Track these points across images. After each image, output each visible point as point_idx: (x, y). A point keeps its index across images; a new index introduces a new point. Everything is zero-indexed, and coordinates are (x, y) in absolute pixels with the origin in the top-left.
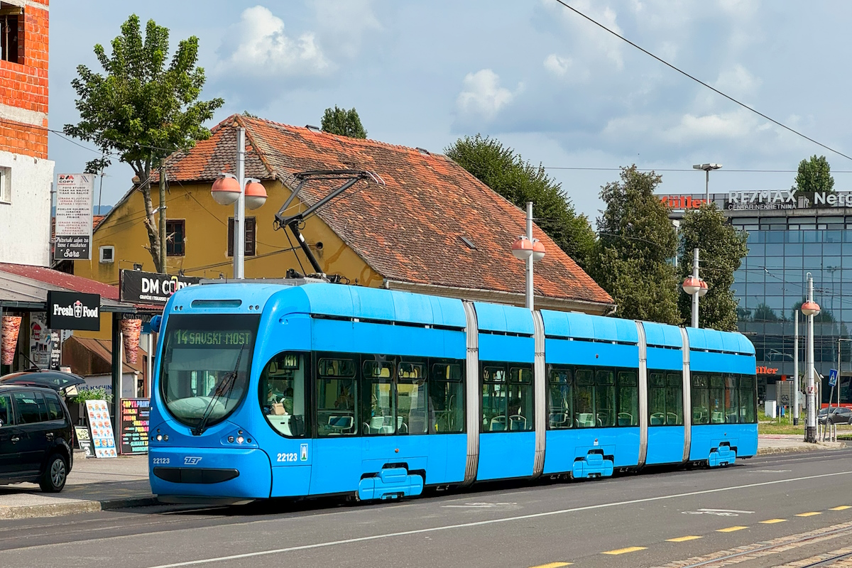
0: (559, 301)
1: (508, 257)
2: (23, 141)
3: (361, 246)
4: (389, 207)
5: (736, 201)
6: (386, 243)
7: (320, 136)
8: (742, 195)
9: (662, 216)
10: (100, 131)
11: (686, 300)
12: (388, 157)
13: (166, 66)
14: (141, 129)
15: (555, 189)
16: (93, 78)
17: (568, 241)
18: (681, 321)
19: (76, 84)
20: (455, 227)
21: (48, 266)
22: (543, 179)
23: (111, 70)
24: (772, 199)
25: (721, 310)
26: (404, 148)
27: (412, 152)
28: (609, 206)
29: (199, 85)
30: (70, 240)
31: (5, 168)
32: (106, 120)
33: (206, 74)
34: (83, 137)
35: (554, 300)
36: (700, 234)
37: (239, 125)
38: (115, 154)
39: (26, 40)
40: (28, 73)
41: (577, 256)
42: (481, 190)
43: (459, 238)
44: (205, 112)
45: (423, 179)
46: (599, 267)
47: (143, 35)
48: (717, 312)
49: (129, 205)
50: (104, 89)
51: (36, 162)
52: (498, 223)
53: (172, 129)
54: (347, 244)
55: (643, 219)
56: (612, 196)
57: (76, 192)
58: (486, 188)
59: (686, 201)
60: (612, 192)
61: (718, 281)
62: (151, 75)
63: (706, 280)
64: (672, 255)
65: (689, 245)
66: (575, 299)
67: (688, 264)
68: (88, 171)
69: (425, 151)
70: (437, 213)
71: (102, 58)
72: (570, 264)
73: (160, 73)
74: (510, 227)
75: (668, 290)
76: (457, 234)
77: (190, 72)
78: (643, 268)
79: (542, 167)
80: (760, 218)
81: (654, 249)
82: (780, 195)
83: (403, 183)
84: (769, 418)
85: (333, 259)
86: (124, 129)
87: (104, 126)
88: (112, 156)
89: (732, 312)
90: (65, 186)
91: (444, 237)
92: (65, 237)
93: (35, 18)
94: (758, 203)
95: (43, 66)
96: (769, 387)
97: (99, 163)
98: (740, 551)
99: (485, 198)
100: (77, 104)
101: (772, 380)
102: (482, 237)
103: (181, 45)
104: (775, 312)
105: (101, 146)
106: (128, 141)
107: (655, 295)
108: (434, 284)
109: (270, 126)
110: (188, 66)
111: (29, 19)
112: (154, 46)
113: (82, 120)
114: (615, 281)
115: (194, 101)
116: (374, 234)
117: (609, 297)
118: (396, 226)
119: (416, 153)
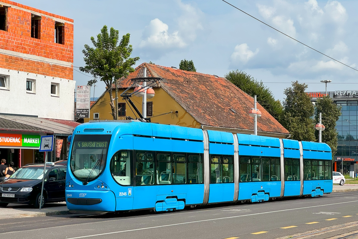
0: (268, 133)
1: (248, 116)
2: (64, 73)
3: (193, 112)
4: (203, 97)
5: (338, 94)
6: (202, 111)
7: (178, 71)
8: (340, 92)
9: (308, 100)
10: (93, 69)
12: (203, 79)
13: (118, 44)
14: (108, 68)
15: (267, 90)
16: (90, 49)
17: (272, 110)
19: (84, 52)
20: (228, 105)
21: (74, 120)
22: (262, 86)
23: (97, 46)
24: (352, 93)
25: (331, 136)
26: (209, 75)
27: (212, 77)
28: (287, 96)
29: (130, 52)
30: (82, 111)
31: (57, 83)
32: (95, 65)
33: (133, 48)
34: (87, 71)
35: (266, 133)
36: (323, 107)
37: (146, 67)
38: (99, 78)
39: (65, 36)
40: (66, 48)
41: (275, 115)
42: (238, 91)
43: (230, 109)
44: (132, 62)
45: (216, 87)
46: (284, 120)
47: (109, 32)
48: (330, 137)
49: (104, 97)
50: (94, 54)
51: (69, 81)
52: (245, 103)
53: (120, 68)
54: (187, 111)
55: (301, 101)
56: (289, 93)
57: (84, 92)
58: (240, 90)
59: (318, 94)
60: (289, 91)
61: (329, 125)
62: (112, 48)
63: (324, 125)
64: (312, 115)
65: (318, 111)
66: (274, 132)
67: (318, 118)
68: (88, 84)
69: (217, 76)
70: (222, 100)
71: (94, 42)
72: (273, 119)
73: (116, 47)
74: (249, 105)
75: (311, 129)
77: (127, 47)
78: (301, 120)
79: (262, 82)
80: (347, 101)
81: (305, 113)
82: (355, 92)
83: (209, 88)
84: (351, 178)
85: (182, 117)
86: (102, 69)
87: (95, 67)
89: (335, 137)
90: (80, 90)
91: (224, 109)
92: (79, 109)
93: (68, 27)
94: (346, 95)
95: (71, 45)
96: (351, 166)
97: (92, 81)
98: (333, 227)
99: (240, 94)
100: (84, 59)
101: (352, 163)
102: (239, 109)
103: (123, 37)
104: (354, 137)
105: (93, 75)
106: (103, 73)
107: (305, 131)
108: (220, 127)
109: (158, 67)
110: (126, 45)
111: (66, 28)
112: (113, 37)
113: (86, 65)
114: (290, 125)
115: (128, 58)
116: (197, 108)
117: (287, 131)
118: (206, 105)
119: (213, 77)
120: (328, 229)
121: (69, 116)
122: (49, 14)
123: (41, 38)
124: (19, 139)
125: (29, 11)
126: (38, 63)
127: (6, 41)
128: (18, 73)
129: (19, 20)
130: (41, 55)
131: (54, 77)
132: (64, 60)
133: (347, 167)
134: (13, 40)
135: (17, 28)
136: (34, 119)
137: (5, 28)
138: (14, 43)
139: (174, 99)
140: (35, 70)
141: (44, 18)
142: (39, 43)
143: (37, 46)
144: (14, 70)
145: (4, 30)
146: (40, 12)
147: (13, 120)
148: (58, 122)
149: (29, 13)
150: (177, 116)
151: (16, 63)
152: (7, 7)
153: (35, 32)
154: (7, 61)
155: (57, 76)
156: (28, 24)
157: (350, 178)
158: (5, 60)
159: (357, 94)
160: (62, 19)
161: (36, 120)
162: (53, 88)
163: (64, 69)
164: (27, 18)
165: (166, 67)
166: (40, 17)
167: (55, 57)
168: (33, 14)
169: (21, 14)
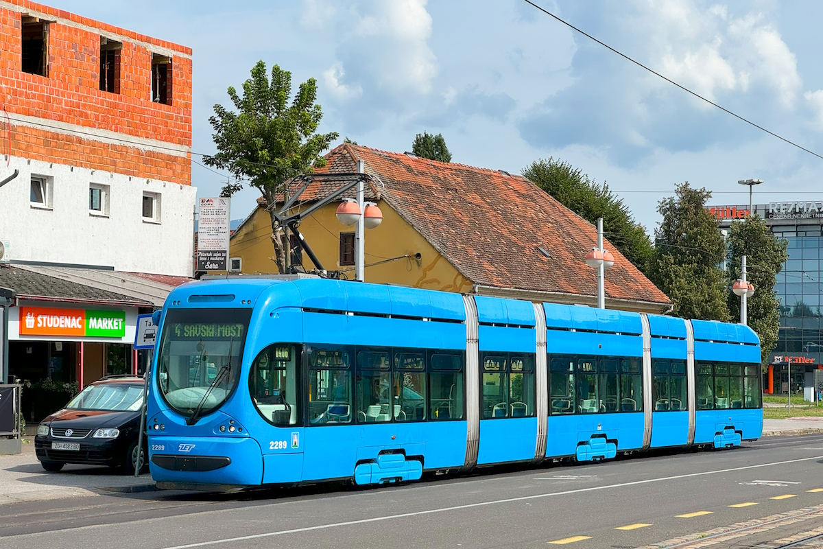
0: (623, 302)
1: (578, 264)
2: (171, 171)
3: (454, 256)
4: (477, 222)
5: (776, 211)
6: (474, 253)
7: (417, 161)
8: (781, 206)
9: (712, 227)
10: (234, 161)
11: (734, 301)
12: (475, 179)
13: (289, 104)
14: (269, 159)
15: (618, 204)
16: (227, 116)
17: (630, 249)
18: (730, 318)
19: (213, 121)
20: (533, 239)
21: (192, 276)
22: (607, 195)
23: (242, 108)
24: (808, 209)
25: (765, 308)
26: (488, 170)
27: (495, 174)
28: (666, 218)
29: (317, 120)
30: (210, 254)
31: (156, 194)
32: (239, 152)
33: (322, 111)
34: (219, 165)
35: (619, 301)
36: (746, 242)
37: (348, 153)
38: (246, 180)
39: (173, 85)
40: (175, 112)
41: (638, 262)
42: (554, 206)
43: (537, 248)
44: (321, 143)
45: (505, 197)
46: (657, 271)
47: (269, 77)
48: (762, 311)
49: (254, 222)
50: (236, 125)
51: (181, 189)
52: (569, 235)
53: (295, 158)
54: (442, 254)
55: (696, 229)
56: (668, 210)
57: (215, 213)
58: (558, 204)
59: (732, 212)
60: (668, 206)
61: (762, 283)
62: (276, 112)
63: (752, 282)
64: (721, 261)
65: (737, 252)
66: (637, 300)
67: (736, 268)
68: (223, 195)
69: (506, 173)
70: (518, 226)
71: (235, 98)
72: (632, 269)
73: (284, 110)
74: (579, 238)
75: (718, 291)
76: (534, 245)
77: (310, 109)
78: (696, 272)
79: (606, 185)
80: (797, 226)
81: (705, 256)
82: (815, 205)
83: (488, 201)
84: (808, 402)
85: (430, 268)
86: (254, 158)
87: (237, 156)
88: (243, 181)
89: (774, 310)
90: (206, 208)
91: (524, 248)
92: (206, 252)
93: (181, 66)
94: (795, 213)
95: (188, 106)
96: (807, 375)
97: (232, 188)
98: (791, 514)
99: (557, 213)
100: (214, 138)
101: (810, 368)
102: (556, 247)
103: (301, 86)
104: (811, 308)
105: (234, 173)
106: (258, 169)
107: (707, 296)
108: (516, 288)
109: (374, 153)
110: (307, 104)
111: (176, 67)
112: (278, 87)
113: (219, 151)
114: (672, 284)
115: (313, 134)
116: (464, 246)
117: (666, 298)
118: (483, 238)
119: (498, 175)
120: (779, 518)
121: (181, 266)
122: (139, 37)
123: (121, 92)
124: (78, 320)
125: (96, 31)
126: (114, 147)
127: (45, 100)
128: (72, 170)
129: (73, 50)
130: (122, 131)
131: (150, 180)
132: (171, 141)
133: (797, 377)
134: (60, 97)
135: (70, 69)
136: (107, 274)
137: (44, 71)
138: (63, 104)
139: (413, 226)
140: (109, 162)
141: (129, 45)
142: (117, 102)
143: (112, 111)
144: (63, 165)
145: (41, 74)
146: (120, 31)
147: (63, 276)
148: (160, 282)
149: (95, 35)
150: (419, 264)
151: (66, 147)
152: (48, 22)
153: (109, 80)
154: (47, 143)
155: (155, 177)
156: (93, 60)
157: (803, 402)
158: (42, 141)
159: (819, 209)
160: (168, 47)
161: (110, 277)
162: (148, 202)
163: (171, 160)
164: (91, 46)
165: (393, 152)
166: (120, 44)
167: (151, 135)
168: (104, 38)
169: (78, 38)
